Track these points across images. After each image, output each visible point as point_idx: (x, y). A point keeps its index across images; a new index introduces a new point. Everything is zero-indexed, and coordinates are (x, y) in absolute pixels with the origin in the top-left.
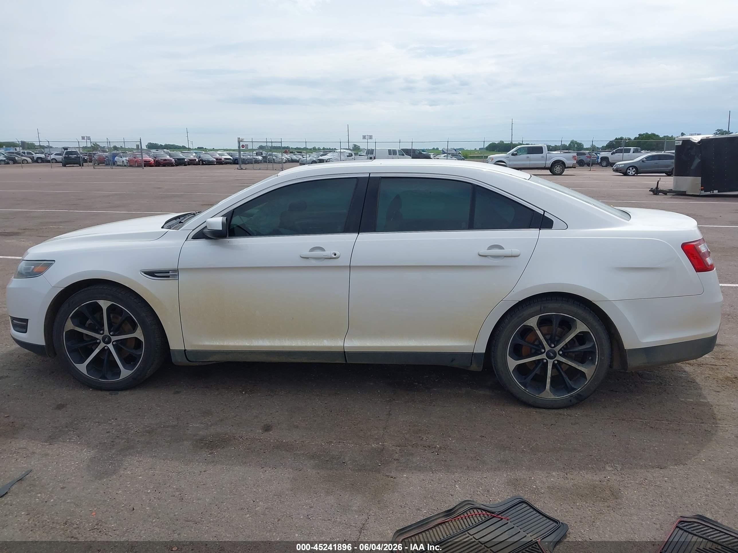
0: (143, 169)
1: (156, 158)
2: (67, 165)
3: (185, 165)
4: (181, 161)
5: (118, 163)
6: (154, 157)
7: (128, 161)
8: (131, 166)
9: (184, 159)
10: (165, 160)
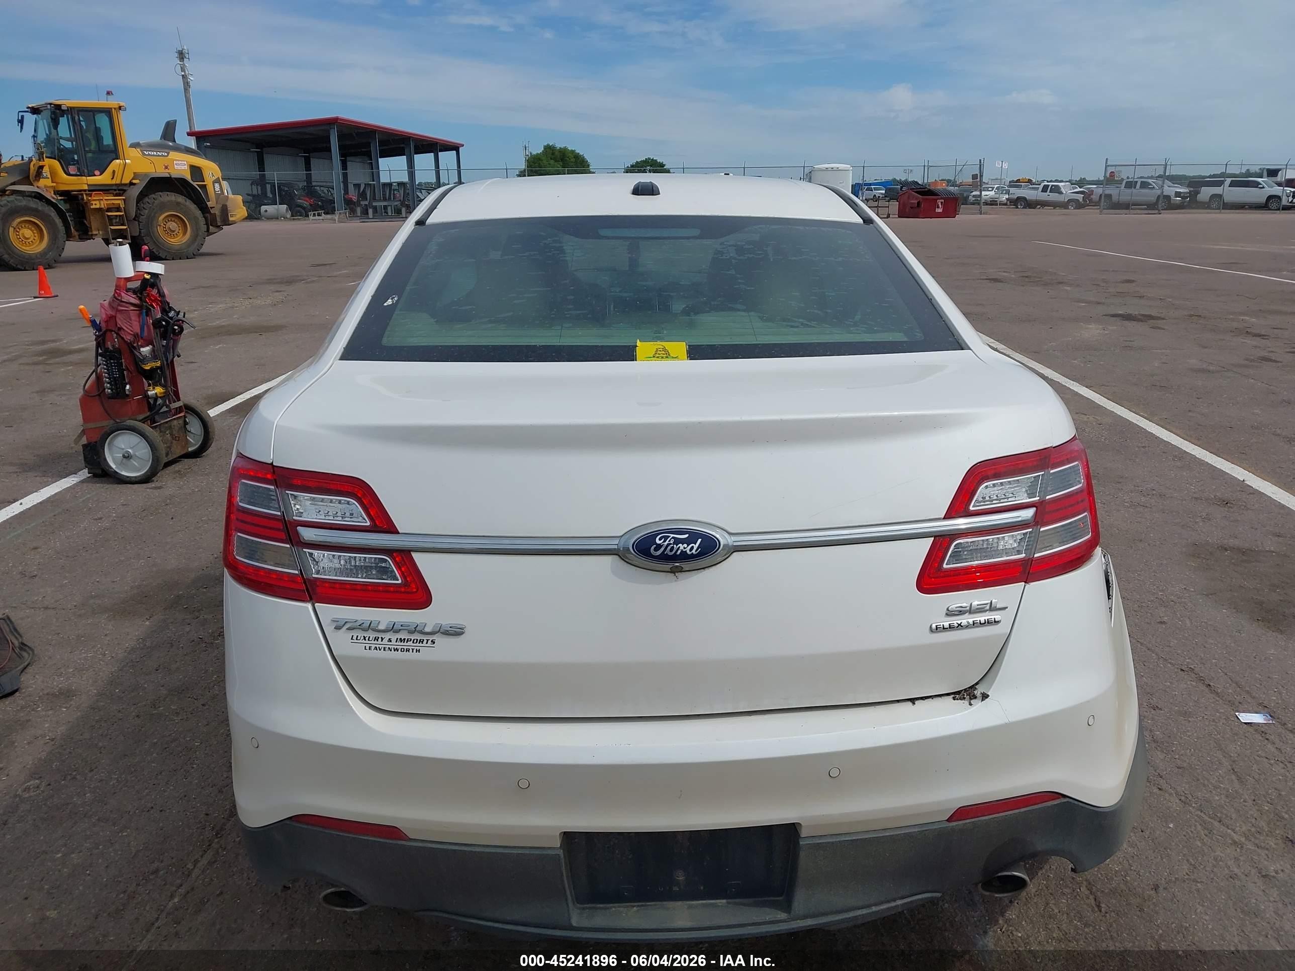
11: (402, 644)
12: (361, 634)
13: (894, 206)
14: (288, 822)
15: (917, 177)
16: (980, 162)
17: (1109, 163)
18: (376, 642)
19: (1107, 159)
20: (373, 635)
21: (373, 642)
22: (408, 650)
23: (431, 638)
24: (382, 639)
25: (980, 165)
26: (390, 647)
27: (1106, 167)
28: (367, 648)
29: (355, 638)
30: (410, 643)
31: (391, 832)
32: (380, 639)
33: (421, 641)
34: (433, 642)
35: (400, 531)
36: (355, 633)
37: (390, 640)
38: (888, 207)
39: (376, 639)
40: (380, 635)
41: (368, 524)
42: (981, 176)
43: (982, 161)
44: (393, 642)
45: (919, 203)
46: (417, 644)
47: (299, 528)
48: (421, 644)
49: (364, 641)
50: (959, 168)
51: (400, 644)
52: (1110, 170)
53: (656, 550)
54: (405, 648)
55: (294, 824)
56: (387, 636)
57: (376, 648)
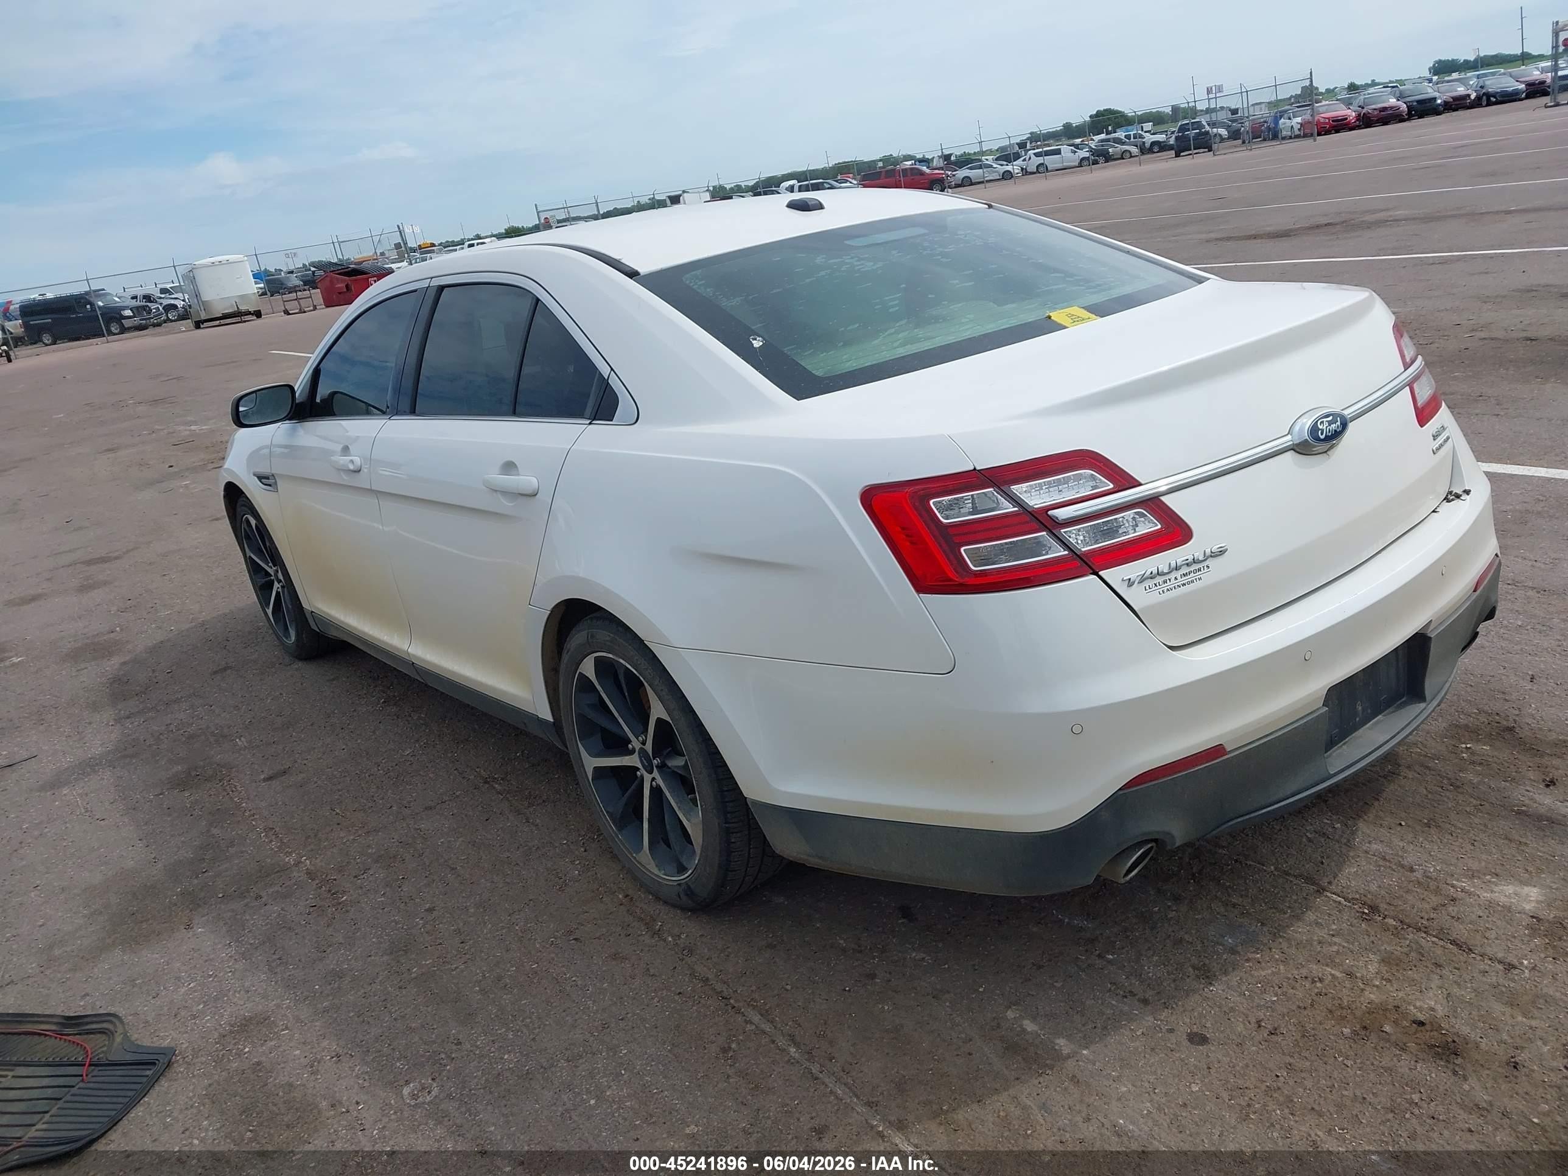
0: (1315, 140)
1: (1363, 108)
2: (1182, 154)
3: (1439, 113)
4: (1428, 104)
5: (1284, 133)
6: (1359, 107)
7: (1301, 125)
8: (1305, 136)
9: (1435, 99)
10: (1384, 109)
11: (1186, 578)
12: (1151, 583)
13: (317, 294)
14: (1121, 792)
15: (329, 256)
16: (399, 228)
17: (539, 209)
18: (1166, 585)
19: (536, 205)
20: (1160, 579)
21: (1163, 586)
22: (1192, 582)
23: (1205, 564)
24: (1170, 580)
25: (400, 232)
26: (1178, 584)
27: (538, 213)
28: (1161, 592)
29: (1147, 588)
30: (1192, 574)
31: (1217, 751)
32: (1168, 581)
33: (1200, 570)
34: (1208, 567)
35: (1143, 482)
36: (1147, 584)
37: (1176, 579)
38: (311, 297)
39: (1165, 582)
40: (1167, 577)
41: (1111, 486)
42: (405, 244)
43: (401, 227)
44: (1179, 579)
45: (347, 286)
46: (1198, 574)
47: (1050, 513)
48: (1200, 573)
49: (1156, 588)
50: (376, 239)
51: (1185, 578)
52: (543, 216)
53: (1322, 434)
54: (1190, 580)
55: (1125, 791)
56: (1172, 576)
57: (1168, 590)
